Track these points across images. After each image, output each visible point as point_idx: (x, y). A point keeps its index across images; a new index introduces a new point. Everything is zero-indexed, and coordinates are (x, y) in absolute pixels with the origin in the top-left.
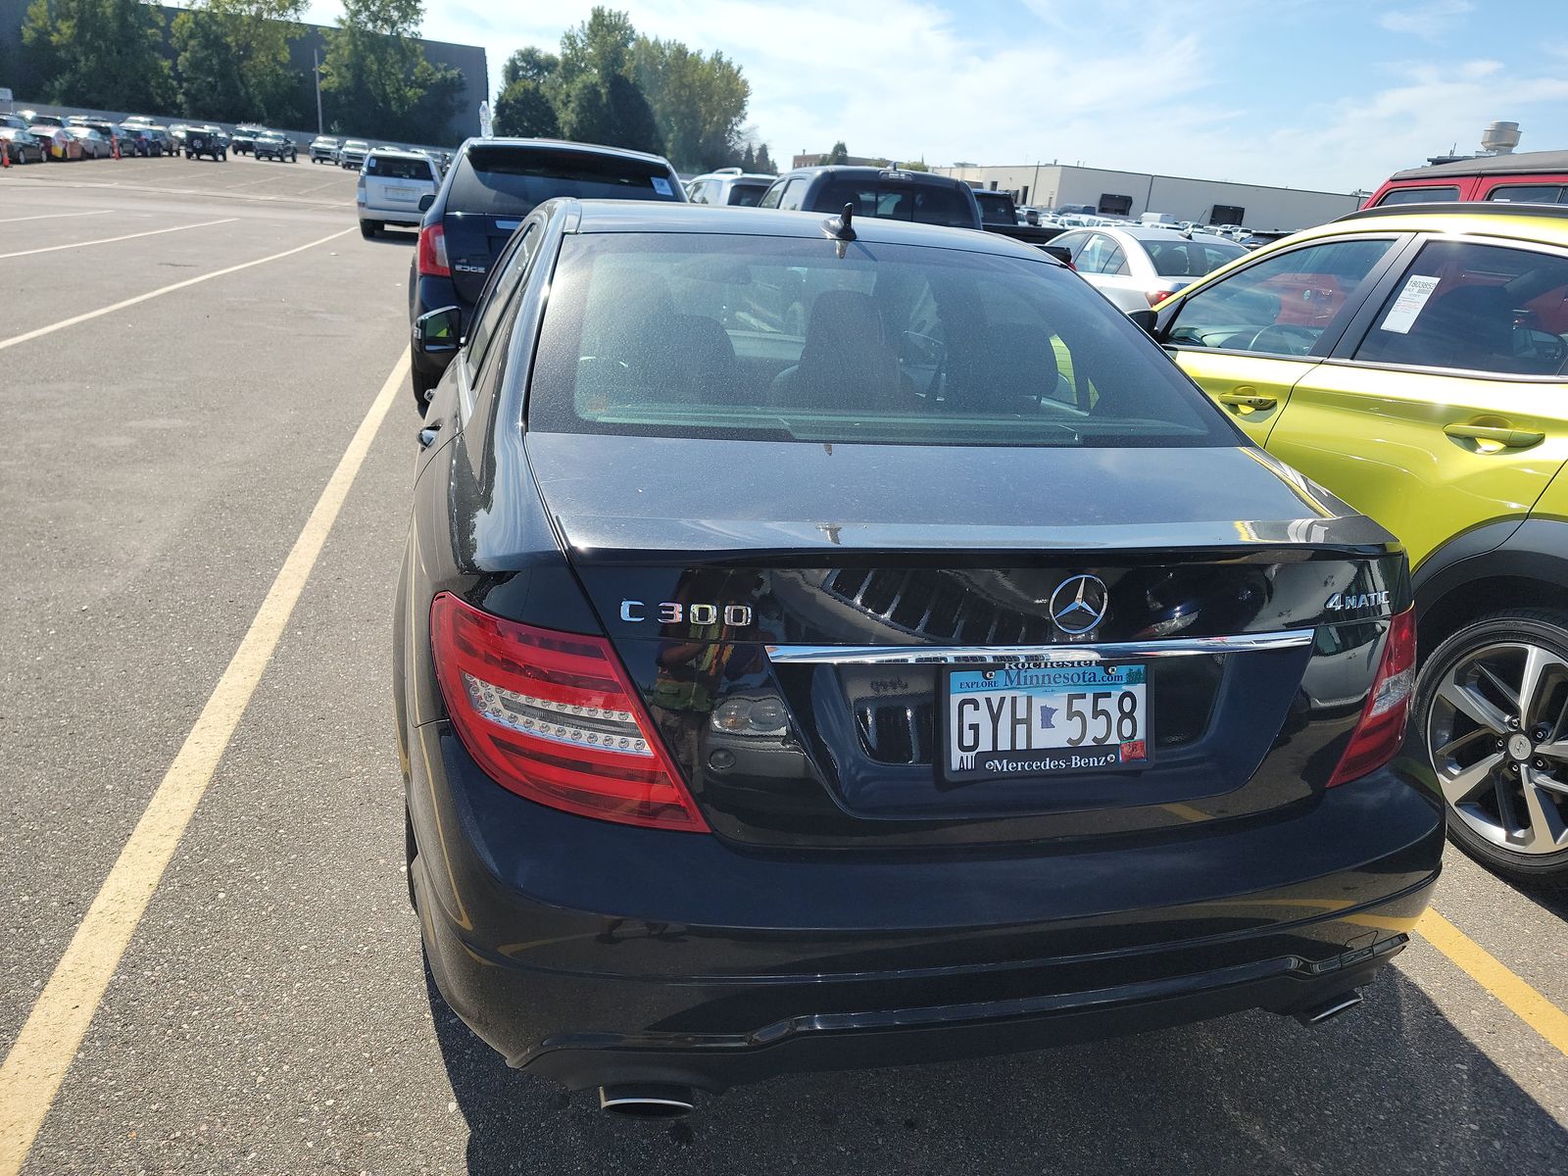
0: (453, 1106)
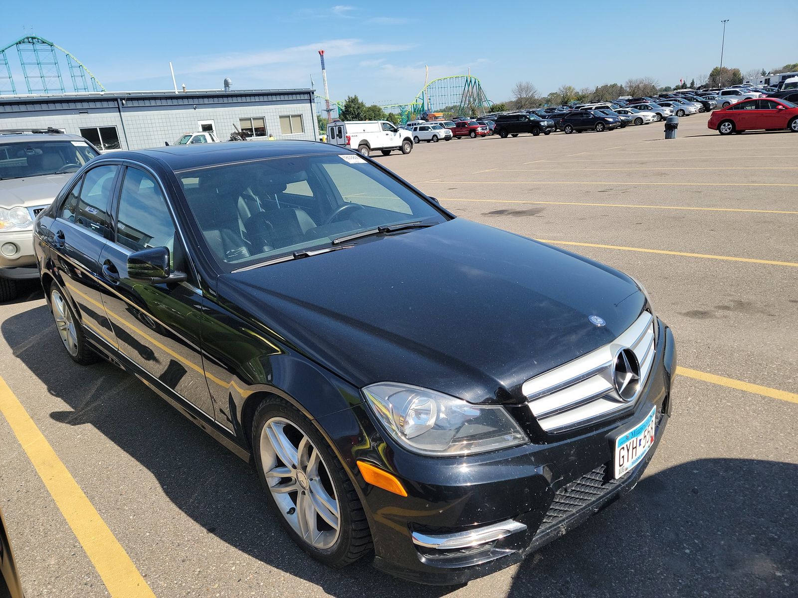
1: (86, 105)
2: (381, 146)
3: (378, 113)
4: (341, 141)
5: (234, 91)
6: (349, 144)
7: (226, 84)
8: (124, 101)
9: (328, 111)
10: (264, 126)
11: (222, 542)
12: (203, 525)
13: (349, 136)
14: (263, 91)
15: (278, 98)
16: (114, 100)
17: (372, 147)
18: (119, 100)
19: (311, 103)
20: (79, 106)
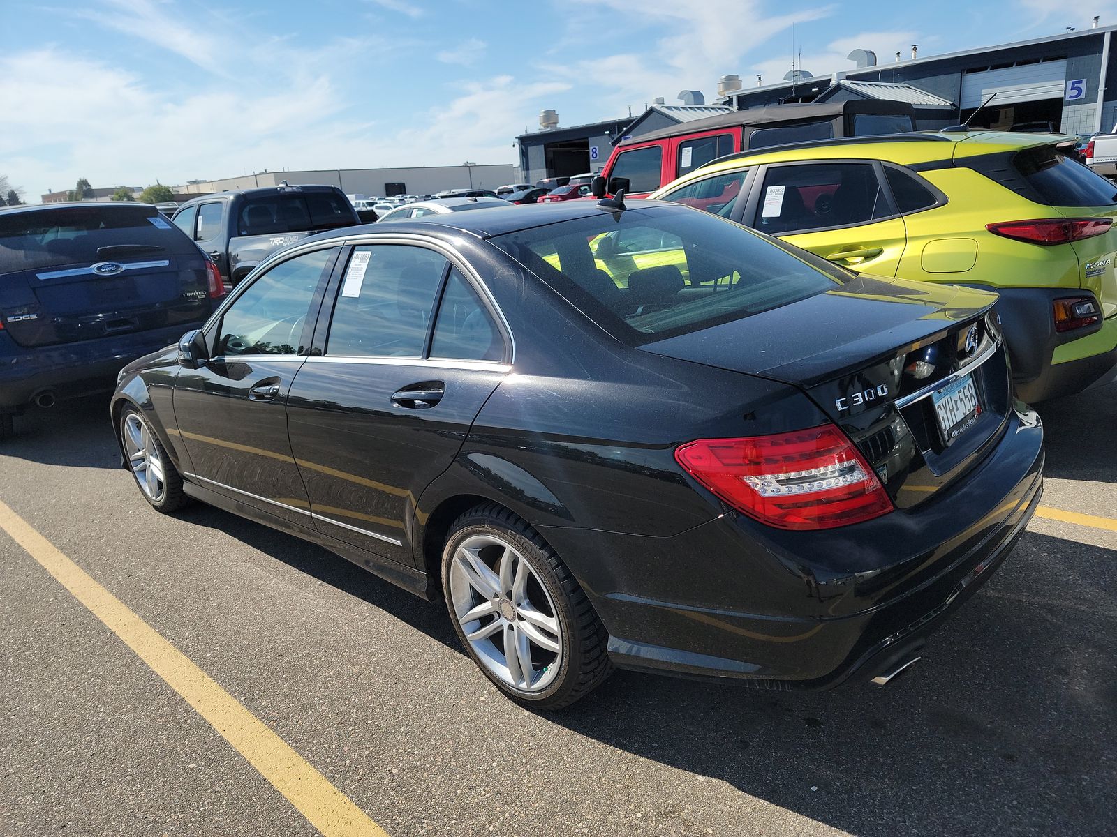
0: (700, 778)
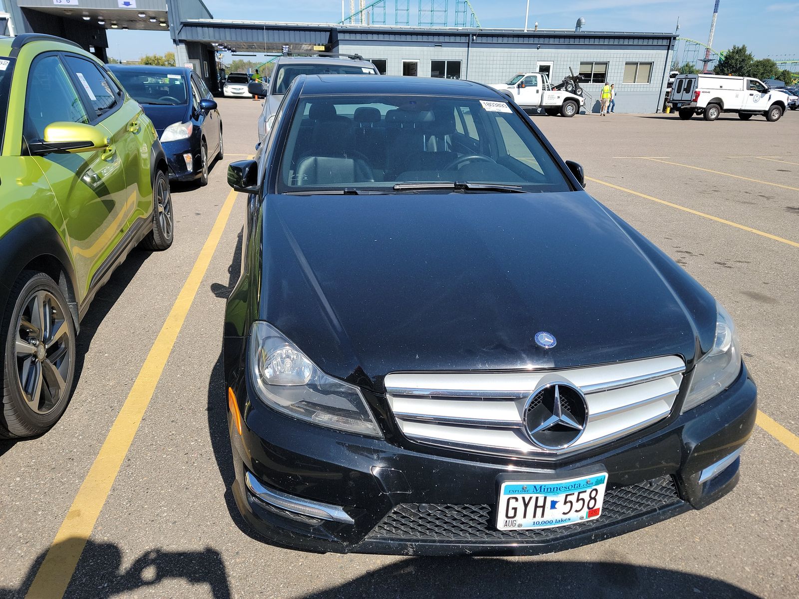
1: (442, 39)
2: (738, 108)
3: (770, 69)
4: (687, 97)
5: (584, 32)
6: (695, 101)
7: (579, 24)
8: (474, 37)
9: (706, 61)
10: (605, 72)
11: (207, 421)
12: (209, 403)
13: (700, 92)
14: (616, 34)
15: (631, 42)
16: (466, 35)
17: (725, 107)
18: (471, 36)
19: (668, 49)
20: (436, 39)
